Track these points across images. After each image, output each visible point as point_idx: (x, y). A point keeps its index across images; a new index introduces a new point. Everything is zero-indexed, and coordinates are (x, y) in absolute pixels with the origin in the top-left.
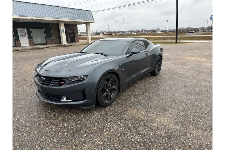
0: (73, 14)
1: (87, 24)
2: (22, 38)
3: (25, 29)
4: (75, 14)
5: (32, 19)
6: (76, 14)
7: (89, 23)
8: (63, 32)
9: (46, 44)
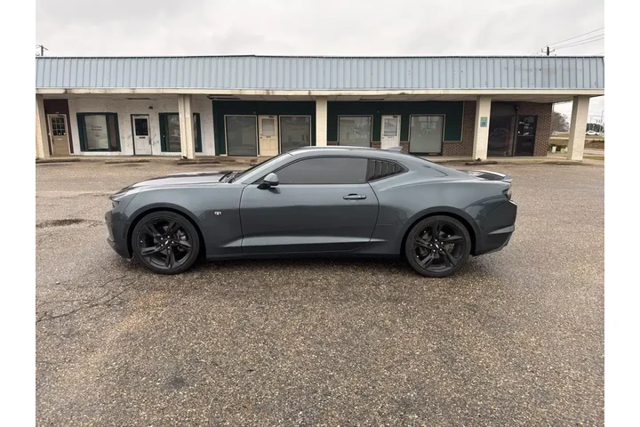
0: (525, 74)
1: (579, 100)
2: (386, 138)
3: (399, 118)
4: (532, 74)
5: (403, 94)
6: (539, 73)
7: (589, 96)
8: (483, 124)
9: (440, 154)
